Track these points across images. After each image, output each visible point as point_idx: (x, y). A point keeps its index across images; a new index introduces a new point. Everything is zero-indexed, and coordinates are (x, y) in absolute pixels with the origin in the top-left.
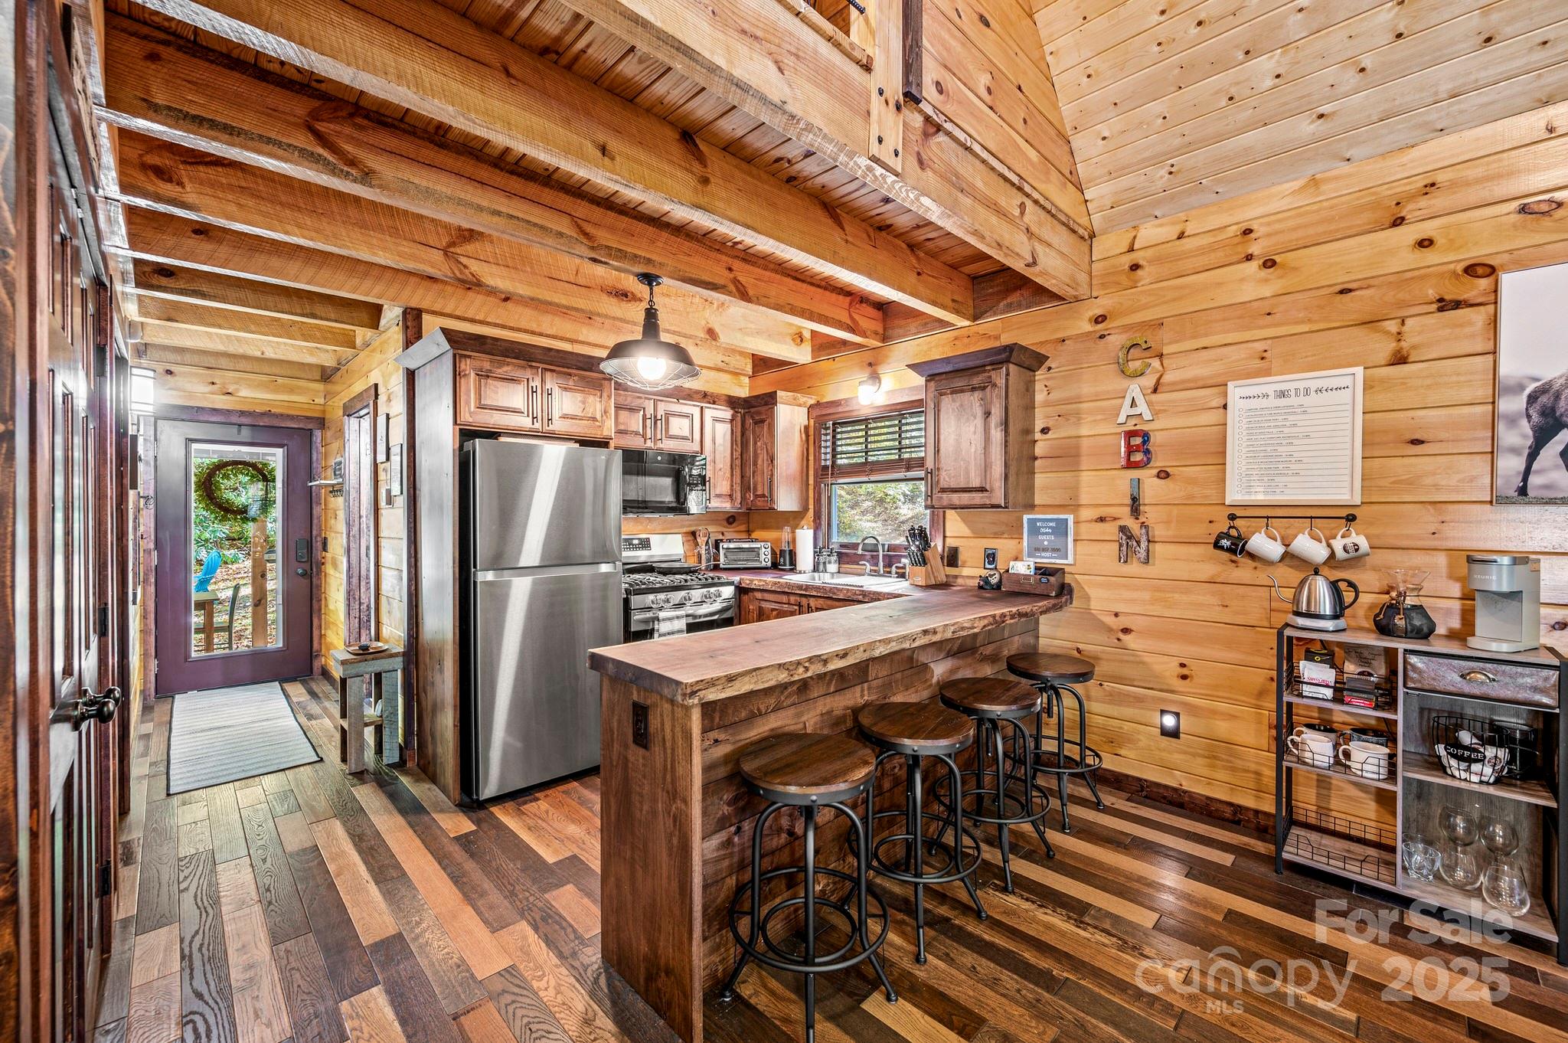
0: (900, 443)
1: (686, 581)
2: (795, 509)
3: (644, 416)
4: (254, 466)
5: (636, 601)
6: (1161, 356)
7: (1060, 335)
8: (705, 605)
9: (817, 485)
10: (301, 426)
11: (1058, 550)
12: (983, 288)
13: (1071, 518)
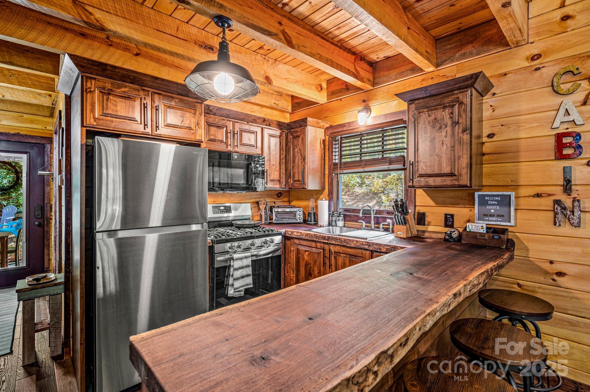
0: (383, 148)
1: (251, 233)
2: (317, 188)
3: (227, 131)
4: (9, 164)
5: (218, 248)
7: (503, 71)
8: (263, 248)
9: (330, 174)
10: (38, 142)
11: (503, 216)
12: (444, 46)
13: (512, 194)
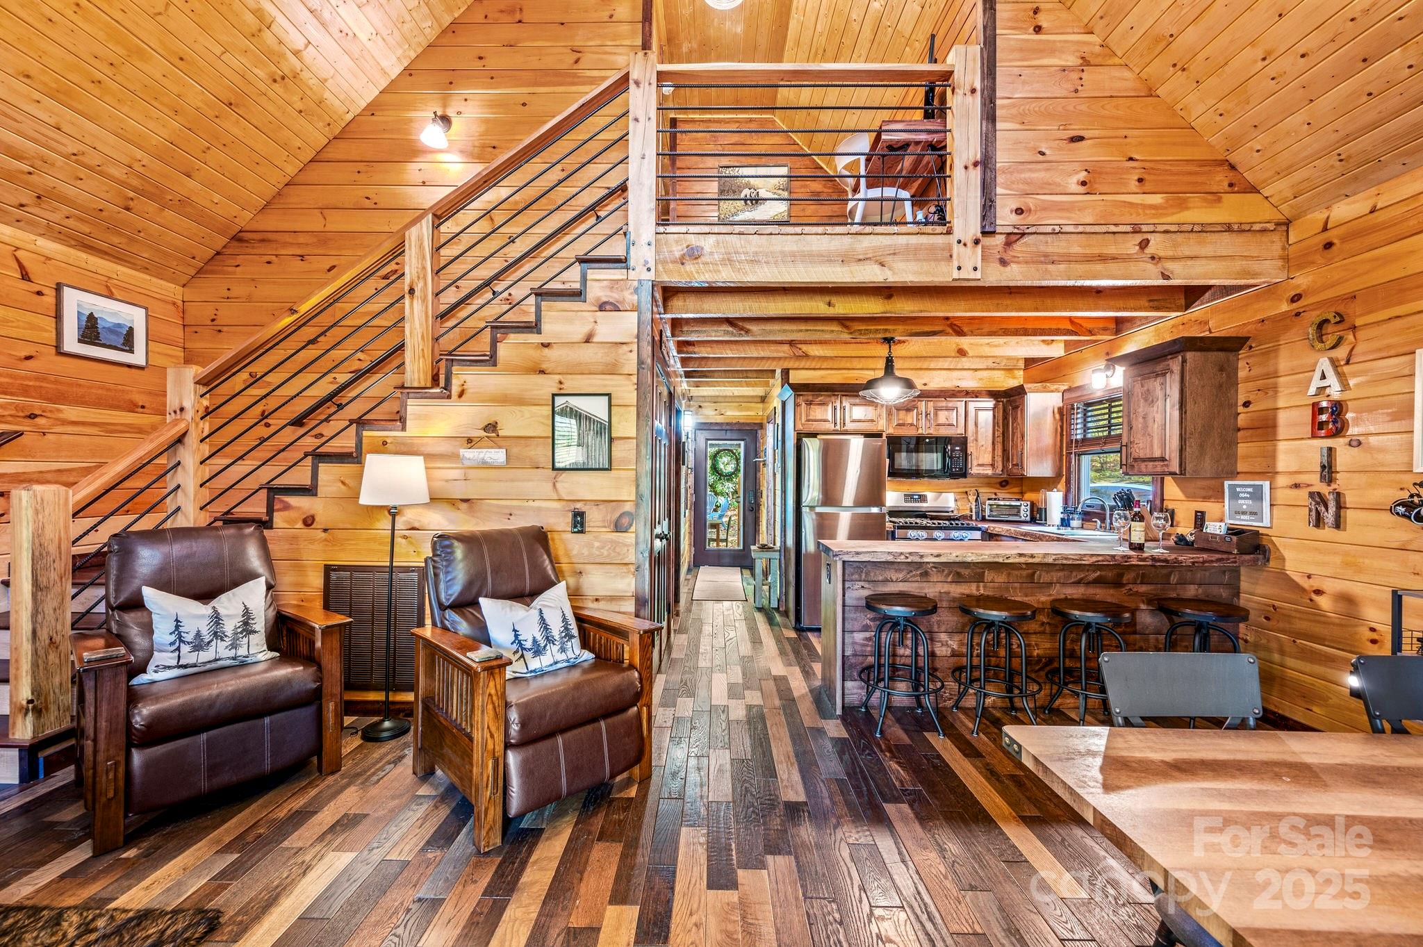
2: (1049, 475)
3: (917, 413)
6: (1354, 328)
7: (1260, 316)
9: (1069, 455)
10: (752, 428)
11: (1255, 514)
13: (1266, 485)
